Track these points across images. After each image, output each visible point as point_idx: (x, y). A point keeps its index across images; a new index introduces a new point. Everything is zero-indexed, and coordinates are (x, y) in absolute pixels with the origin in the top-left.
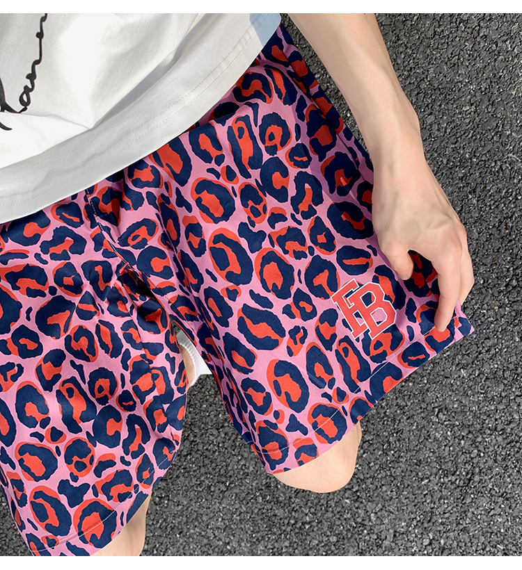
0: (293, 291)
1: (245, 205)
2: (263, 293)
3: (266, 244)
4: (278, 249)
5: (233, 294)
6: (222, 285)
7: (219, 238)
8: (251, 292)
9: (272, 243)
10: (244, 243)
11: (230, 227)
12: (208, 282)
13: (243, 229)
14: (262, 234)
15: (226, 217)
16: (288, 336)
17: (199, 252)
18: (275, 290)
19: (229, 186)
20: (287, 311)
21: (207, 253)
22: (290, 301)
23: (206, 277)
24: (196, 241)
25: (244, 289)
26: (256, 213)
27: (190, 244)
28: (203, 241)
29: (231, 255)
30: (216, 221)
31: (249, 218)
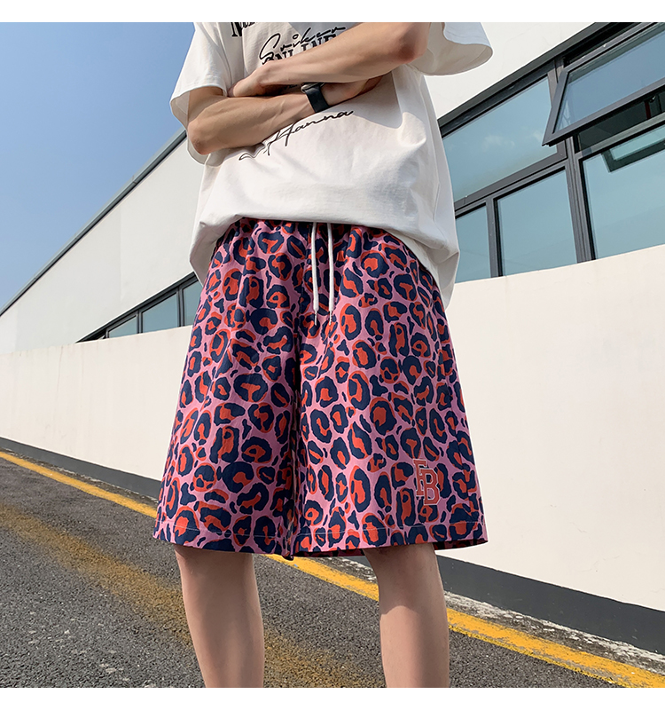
0: (388, 434)
1: (382, 367)
2: (369, 421)
3: (385, 396)
4: (391, 403)
5: (351, 413)
6: (347, 405)
7: (357, 376)
8: (361, 416)
9: (390, 398)
10: (371, 387)
11: (367, 374)
12: (340, 401)
13: (373, 379)
14: (385, 390)
15: (367, 367)
16: (372, 456)
17: (341, 380)
18: (376, 424)
19: (377, 353)
20: (378, 440)
21: (347, 382)
22: (383, 437)
23: (341, 397)
24: (342, 372)
25: (358, 412)
26: (388, 377)
27: (337, 374)
28: (347, 374)
29: (359, 390)
30: (360, 366)
31: (380, 376)
